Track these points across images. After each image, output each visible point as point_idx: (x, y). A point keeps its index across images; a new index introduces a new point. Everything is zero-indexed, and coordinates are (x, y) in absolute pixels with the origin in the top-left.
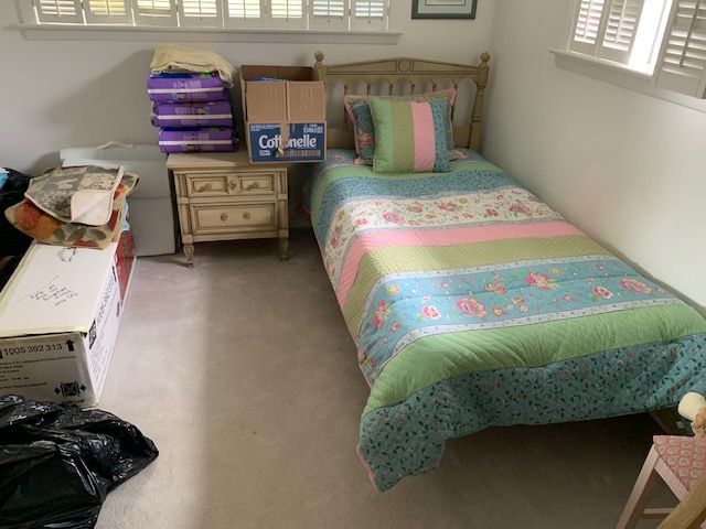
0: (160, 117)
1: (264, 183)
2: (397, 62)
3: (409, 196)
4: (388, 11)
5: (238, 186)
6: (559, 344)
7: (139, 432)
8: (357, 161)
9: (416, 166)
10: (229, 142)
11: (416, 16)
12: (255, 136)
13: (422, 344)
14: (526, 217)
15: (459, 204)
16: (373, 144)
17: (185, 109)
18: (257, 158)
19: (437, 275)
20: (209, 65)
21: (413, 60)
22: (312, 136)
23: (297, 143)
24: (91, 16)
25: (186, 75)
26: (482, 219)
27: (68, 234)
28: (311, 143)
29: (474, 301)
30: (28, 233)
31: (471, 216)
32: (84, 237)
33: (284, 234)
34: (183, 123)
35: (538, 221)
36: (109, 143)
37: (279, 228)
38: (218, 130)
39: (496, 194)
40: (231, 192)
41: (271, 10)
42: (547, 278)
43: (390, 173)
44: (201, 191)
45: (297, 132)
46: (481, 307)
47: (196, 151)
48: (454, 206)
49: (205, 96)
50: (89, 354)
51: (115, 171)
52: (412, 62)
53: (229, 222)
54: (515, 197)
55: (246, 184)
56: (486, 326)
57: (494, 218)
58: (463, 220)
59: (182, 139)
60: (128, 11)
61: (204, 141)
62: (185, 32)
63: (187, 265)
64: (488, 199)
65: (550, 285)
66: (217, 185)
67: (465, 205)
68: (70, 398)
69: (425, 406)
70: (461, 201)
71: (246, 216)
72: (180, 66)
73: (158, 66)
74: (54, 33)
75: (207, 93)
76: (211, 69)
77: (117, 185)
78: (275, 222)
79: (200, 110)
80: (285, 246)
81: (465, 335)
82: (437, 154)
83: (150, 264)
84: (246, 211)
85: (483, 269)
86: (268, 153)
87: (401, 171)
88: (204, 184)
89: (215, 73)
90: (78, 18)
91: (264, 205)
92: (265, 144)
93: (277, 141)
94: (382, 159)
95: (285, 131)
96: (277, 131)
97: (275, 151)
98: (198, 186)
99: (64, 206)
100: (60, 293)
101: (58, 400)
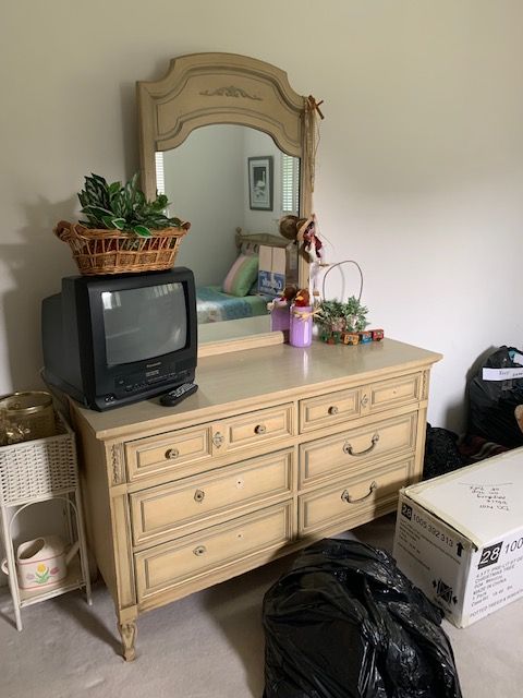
50: (474, 572)
100: (496, 499)
101: (431, 593)
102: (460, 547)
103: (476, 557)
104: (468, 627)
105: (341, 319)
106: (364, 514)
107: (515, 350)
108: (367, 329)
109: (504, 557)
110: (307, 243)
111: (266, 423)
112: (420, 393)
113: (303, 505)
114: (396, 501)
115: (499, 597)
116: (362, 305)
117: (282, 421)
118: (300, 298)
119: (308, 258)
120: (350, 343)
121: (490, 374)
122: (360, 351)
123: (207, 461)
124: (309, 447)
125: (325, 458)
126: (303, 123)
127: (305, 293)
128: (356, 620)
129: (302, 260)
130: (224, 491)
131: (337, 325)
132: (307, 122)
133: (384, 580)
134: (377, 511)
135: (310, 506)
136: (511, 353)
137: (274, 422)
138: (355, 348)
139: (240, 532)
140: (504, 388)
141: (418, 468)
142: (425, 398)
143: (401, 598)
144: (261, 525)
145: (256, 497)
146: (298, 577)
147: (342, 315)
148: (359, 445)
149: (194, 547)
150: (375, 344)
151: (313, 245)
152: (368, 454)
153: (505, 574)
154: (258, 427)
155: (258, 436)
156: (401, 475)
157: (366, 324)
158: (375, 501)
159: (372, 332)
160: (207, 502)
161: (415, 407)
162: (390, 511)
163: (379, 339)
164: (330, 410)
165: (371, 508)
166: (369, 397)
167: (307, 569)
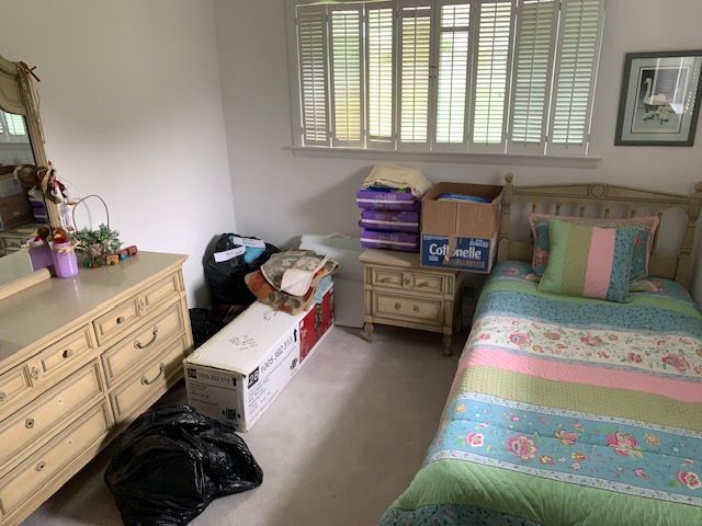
0: (364, 221)
1: (433, 283)
2: (590, 187)
3: (557, 321)
4: (587, 138)
5: (411, 284)
6: (587, 515)
7: (253, 462)
8: (528, 277)
9: (586, 291)
10: (413, 245)
11: (619, 142)
12: (427, 243)
13: (444, 465)
14: (677, 372)
15: (605, 340)
16: (545, 262)
17: (383, 216)
18: (427, 262)
19: (515, 407)
20: (405, 183)
21: (608, 186)
22: (477, 248)
23: (463, 253)
24: (336, 142)
25: (387, 190)
26: (617, 362)
27: (277, 298)
28: (477, 255)
29: (531, 442)
30: (256, 294)
31: (606, 357)
32: (285, 303)
33: (448, 331)
34: (380, 227)
35: (690, 379)
36: (335, 234)
37: (443, 325)
38: (405, 235)
39: (659, 338)
40: (405, 286)
41: (472, 136)
42: (634, 442)
43: (557, 294)
44: (383, 281)
45: (464, 244)
46: (534, 450)
47: (387, 249)
48: (600, 340)
49: (398, 207)
50: (246, 392)
51: (323, 257)
52: (606, 187)
53: (403, 310)
54: (681, 346)
55: (418, 282)
56: (522, 469)
57: (634, 364)
58: (595, 358)
59: (377, 239)
60: (362, 138)
61: (394, 242)
62: (401, 154)
63: (366, 340)
64: (644, 342)
65: (631, 452)
66: (395, 279)
67: (611, 342)
68: (230, 421)
69: (426, 521)
70: (610, 338)
71: (416, 309)
72: (383, 183)
73: (368, 182)
74: (313, 152)
75: (401, 204)
76: (406, 186)
77: (320, 267)
78: (440, 318)
79: (394, 218)
80: (448, 342)
81: (489, 470)
82: (612, 283)
83: (342, 332)
84: (417, 303)
85: (569, 414)
86: (436, 259)
87: (568, 293)
88: (384, 277)
89: (408, 190)
90: (327, 143)
91: (432, 302)
92: (434, 250)
93: (445, 250)
94: (550, 279)
95: (453, 242)
96: (446, 242)
97: (441, 258)
98: (380, 279)
99: (279, 278)
100: (248, 342)
101: (223, 420)
102: (234, 380)
103: (245, 382)
104: (251, 429)
105: (98, 245)
106: (160, 389)
107: (232, 234)
108: (122, 247)
109: (261, 375)
110: (51, 188)
111: (71, 347)
112: (178, 287)
113: (113, 399)
114: (182, 370)
115: (265, 402)
116: (112, 229)
117: (83, 341)
118: (58, 236)
119: (55, 200)
120: (112, 263)
121: (220, 257)
122: (122, 268)
123: (29, 393)
124: (108, 355)
125: (121, 358)
126: (20, 86)
127: (60, 230)
128: (183, 452)
129: (49, 202)
130: (48, 413)
131: (96, 250)
132: (24, 85)
133: (192, 422)
134: (168, 383)
135: (118, 398)
136: (230, 238)
137: (77, 344)
138: (117, 267)
139: (70, 439)
140: (233, 266)
141: (190, 341)
142: (183, 289)
143: (206, 428)
144: (83, 429)
145: (77, 407)
146: (130, 448)
147: (98, 242)
148: (145, 339)
149: (35, 465)
150: (132, 258)
151: (57, 189)
152: (154, 343)
153: (264, 386)
154: (66, 352)
155: (68, 359)
156: (178, 351)
157: (120, 244)
158: (166, 377)
159: (128, 250)
160: (38, 426)
161: (177, 298)
162: (179, 378)
163: (134, 254)
164: (118, 320)
165: (164, 382)
166: (144, 300)
167: (135, 440)
